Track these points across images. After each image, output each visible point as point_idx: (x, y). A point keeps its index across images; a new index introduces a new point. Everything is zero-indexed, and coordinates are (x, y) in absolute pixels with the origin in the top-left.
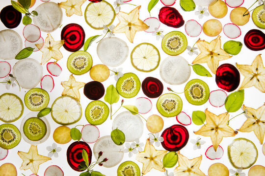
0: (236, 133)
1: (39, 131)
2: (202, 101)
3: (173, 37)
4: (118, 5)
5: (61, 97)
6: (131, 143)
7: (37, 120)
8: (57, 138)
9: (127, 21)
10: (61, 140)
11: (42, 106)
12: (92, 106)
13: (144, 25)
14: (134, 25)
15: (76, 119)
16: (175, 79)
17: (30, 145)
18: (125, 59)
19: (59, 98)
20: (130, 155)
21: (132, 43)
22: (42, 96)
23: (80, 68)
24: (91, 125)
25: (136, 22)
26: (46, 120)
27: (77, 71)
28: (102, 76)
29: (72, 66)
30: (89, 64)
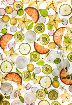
0: (57, 13)
1: (54, 94)
2: (43, 26)
3: (17, 37)
4: (3, 59)
5: (40, 84)
6: (60, 56)
7: (49, 94)
8: (57, 86)
9: (10, 56)
10: (58, 85)
11: (44, 92)
12: (44, 71)
13: (11, 49)
14: (11, 53)
15: (49, 78)
16: (34, 37)
17: (60, 98)
18: (25, 57)
19: (40, 85)
20: (65, 56)
21: (18, 54)
22: (39, 92)
23: (28, 76)
24: (52, 72)
25: (10, 52)
26: (50, 90)
27: (30, 77)
28: (32, 67)
29: (27, 79)
30: (27, 72)
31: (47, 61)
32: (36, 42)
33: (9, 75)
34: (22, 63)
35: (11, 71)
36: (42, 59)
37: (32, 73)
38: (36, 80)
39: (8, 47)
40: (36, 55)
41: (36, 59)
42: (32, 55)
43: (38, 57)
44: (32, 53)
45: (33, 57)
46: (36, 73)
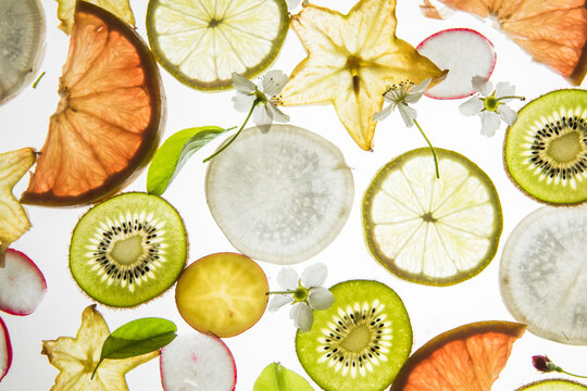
3: (555, 118)
9: (340, 50)
13: (422, 67)
14: (374, 66)
16: (576, 316)
18: (336, 229)
21: (370, 149)
23: (130, 276)
25: (379, 49)
27: (116, 289)
28: (233, 310)
29: (92, 266)
30: (170, 254)
32: (525, 347)
33: (131, 50)
34: (275, 192)
35: (174, 70)
37: (164, 308)
38: (90, 367)
39: (438, 26)
40: (372, 345)
41: (324, 353)
42: (366, 307)
43: (346, 369)
44: (392, 306)
45: (342, 313)
46: (164, 359)
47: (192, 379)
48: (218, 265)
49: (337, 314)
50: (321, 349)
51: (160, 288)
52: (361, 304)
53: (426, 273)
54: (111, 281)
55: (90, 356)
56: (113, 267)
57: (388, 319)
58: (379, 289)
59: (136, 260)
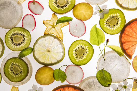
1: (21, 72)
5: (43, 37)
6: (117, 84)
7: (19, 60)
8: (40, 79)
10: (43, 81)
11: (23, 46)
12: (76, 46)
15: (59, 59)
19: (41, 37)
22: (23, 35)
23: (63, 7)
24: (75, 65)
26: (28, 61)
27: (59, 10)
28: (85, 15)
29: (54, 5)
30: (71, 2)
31: (103, 53)
36: (108, 40)
38: (54, 27)
40: (116, 23)
41: (106, 25)
42: (115, 15)
43: (110, 28)
44: (121, 14)
45: (110, 16)
46: (70, 26)
47: (76, 30)
48: (82, 5)
49: (109, 16)
50: (105, 24)
51: (69, 10)
52: (114, 14)
53: (129, 7)
54: (58, 8)
55: (53, 24)
56: (59, 5)
57: (120, 17)
58: (118, 11)
59: (64, 4)
